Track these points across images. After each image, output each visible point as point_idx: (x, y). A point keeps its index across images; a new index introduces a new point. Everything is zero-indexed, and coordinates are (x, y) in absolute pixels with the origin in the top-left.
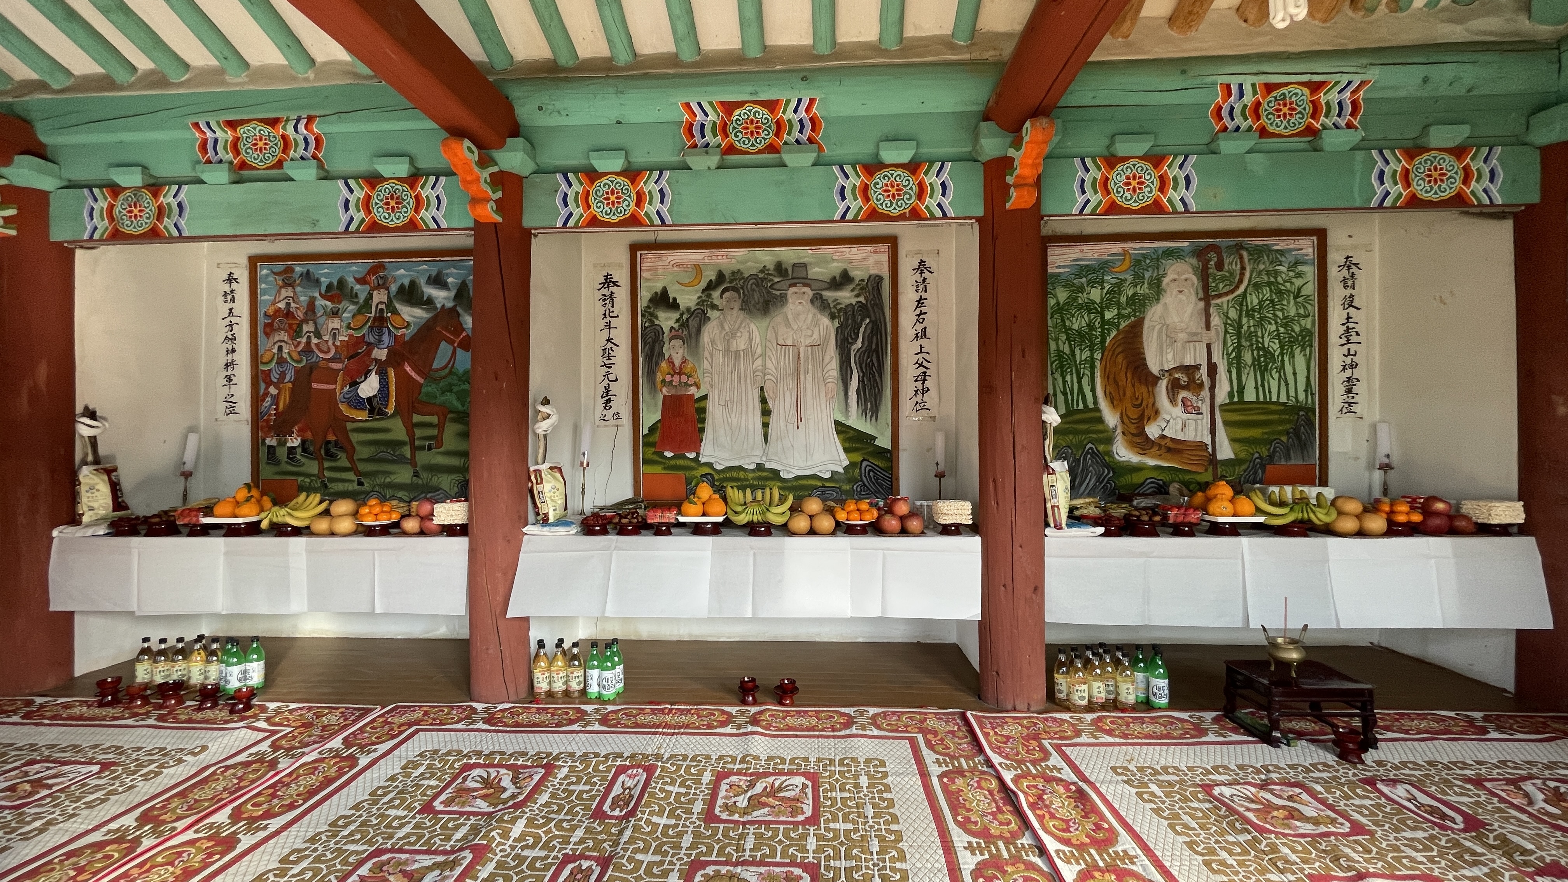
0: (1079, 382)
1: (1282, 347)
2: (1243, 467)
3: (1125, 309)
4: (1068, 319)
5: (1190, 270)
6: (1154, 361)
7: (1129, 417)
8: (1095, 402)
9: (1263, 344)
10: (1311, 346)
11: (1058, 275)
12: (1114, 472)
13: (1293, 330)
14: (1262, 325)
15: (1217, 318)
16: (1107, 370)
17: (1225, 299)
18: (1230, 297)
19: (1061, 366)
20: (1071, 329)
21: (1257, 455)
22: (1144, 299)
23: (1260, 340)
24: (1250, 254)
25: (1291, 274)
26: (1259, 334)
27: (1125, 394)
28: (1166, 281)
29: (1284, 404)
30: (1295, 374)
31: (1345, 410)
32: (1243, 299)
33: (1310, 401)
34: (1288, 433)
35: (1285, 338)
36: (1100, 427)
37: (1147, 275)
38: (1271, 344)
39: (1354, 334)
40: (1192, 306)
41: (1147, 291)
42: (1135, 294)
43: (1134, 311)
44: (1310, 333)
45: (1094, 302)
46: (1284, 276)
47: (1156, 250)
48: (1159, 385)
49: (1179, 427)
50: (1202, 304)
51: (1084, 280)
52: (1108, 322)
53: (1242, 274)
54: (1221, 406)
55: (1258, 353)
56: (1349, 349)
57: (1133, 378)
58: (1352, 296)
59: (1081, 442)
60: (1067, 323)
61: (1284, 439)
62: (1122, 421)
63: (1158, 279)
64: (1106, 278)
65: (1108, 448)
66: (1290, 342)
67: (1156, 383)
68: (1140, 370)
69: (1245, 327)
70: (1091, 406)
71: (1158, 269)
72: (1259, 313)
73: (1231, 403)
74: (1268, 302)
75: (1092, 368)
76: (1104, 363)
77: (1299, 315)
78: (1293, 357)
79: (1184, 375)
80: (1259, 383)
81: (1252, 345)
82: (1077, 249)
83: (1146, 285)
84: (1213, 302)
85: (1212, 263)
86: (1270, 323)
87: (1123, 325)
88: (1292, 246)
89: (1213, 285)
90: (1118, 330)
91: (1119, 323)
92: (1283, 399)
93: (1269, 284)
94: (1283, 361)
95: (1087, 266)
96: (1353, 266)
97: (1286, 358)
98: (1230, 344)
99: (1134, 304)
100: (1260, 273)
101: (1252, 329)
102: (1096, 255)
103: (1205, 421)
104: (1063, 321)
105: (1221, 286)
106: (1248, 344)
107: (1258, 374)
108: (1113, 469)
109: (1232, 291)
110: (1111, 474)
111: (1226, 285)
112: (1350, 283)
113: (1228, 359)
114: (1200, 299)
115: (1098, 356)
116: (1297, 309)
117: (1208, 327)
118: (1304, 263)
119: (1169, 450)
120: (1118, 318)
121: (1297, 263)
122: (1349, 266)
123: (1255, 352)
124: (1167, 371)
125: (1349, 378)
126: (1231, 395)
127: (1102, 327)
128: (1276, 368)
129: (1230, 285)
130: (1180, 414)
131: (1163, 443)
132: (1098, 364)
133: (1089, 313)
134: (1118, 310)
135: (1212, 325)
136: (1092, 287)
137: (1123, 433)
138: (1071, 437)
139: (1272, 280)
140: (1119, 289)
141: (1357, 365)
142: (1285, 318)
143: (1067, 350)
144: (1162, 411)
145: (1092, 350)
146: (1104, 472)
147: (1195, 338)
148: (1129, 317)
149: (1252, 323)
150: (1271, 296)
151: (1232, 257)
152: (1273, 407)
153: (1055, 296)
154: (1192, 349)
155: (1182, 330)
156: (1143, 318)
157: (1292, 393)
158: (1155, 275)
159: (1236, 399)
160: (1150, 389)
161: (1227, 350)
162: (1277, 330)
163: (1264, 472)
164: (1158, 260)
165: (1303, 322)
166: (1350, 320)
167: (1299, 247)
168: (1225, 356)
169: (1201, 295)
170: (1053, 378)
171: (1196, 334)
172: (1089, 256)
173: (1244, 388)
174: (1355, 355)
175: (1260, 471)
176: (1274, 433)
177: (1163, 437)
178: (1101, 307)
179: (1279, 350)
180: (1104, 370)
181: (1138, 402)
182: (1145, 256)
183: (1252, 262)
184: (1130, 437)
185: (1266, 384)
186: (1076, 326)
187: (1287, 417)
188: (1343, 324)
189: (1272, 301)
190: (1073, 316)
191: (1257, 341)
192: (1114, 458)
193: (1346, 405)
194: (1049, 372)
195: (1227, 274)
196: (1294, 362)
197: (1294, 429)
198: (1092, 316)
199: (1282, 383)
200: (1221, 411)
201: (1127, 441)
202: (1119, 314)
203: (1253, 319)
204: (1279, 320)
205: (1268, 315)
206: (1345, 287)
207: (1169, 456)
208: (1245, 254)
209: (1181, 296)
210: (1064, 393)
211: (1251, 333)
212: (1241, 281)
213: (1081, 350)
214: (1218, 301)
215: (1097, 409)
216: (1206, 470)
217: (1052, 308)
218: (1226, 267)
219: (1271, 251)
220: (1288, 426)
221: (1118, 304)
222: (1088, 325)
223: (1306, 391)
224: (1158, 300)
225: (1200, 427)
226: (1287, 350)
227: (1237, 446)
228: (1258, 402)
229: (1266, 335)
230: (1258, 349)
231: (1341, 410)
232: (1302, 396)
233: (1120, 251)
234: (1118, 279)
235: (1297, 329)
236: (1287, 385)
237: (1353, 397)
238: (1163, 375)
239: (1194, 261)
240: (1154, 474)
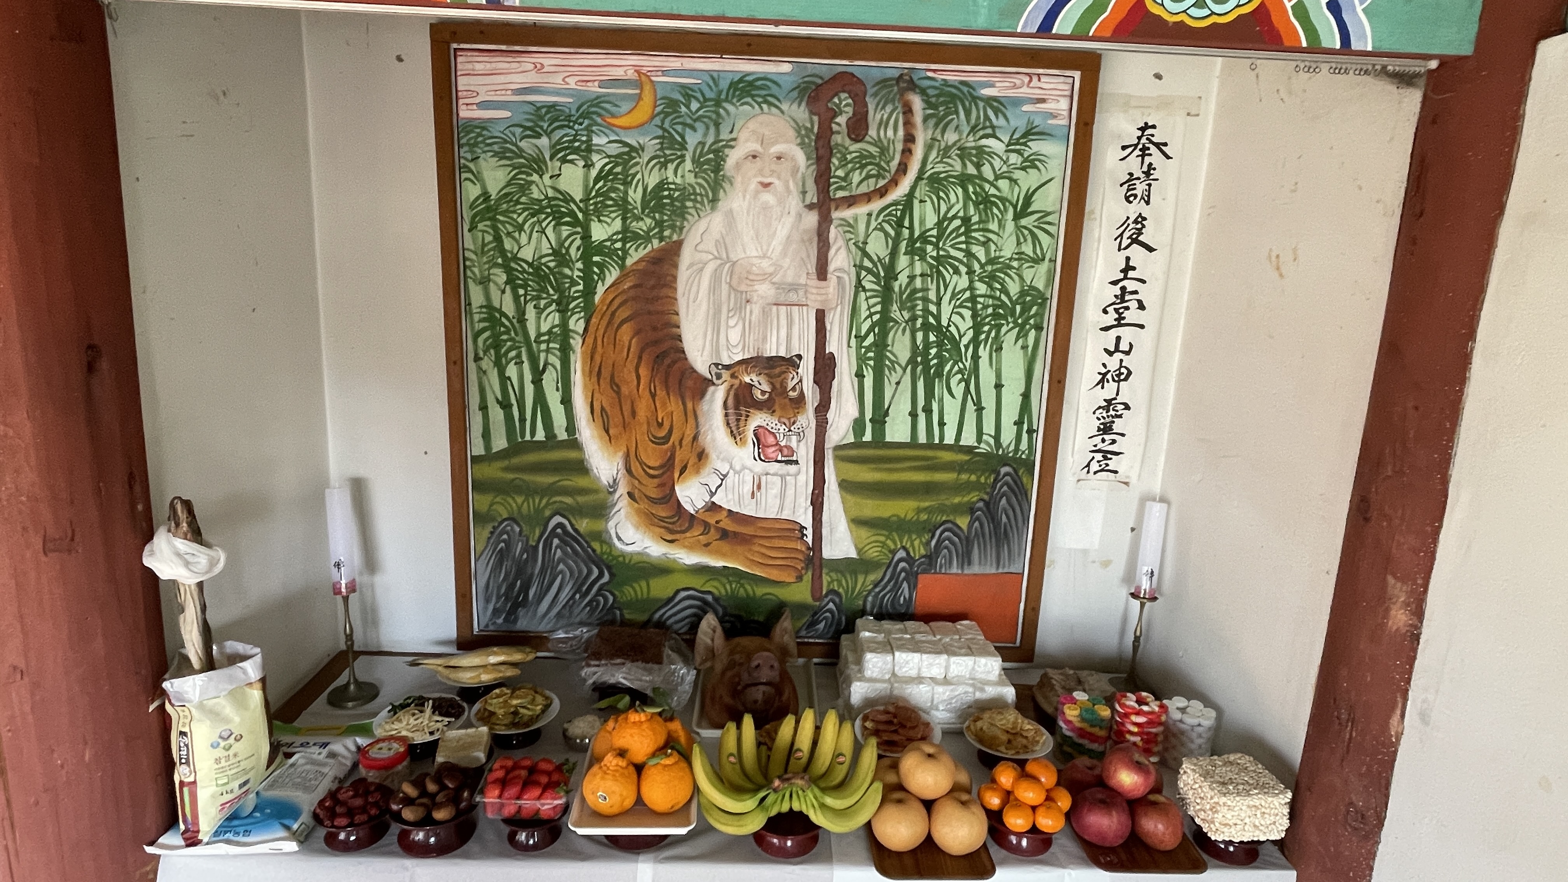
0: (537, 382)
1: (977, 328)
2: (873, 577)
3: (639, 219)
4: (509, 234)
5: (792, 133)
6: (700, 342)
7: (641, 463)
8: (571, 428)
9: (938, 318)
10: (1039, 328)
11: (483, 125)
12: (612, 575)
13: (1005, 291)
14: (939, 273)
15: (843, 253)
16: (598, 358)
17: (861, 210)
18: (877, 205)
19: (496, 345)
20: (515, 258)
21: (901, 554)
22: (683, 198)
23: (933, 308)
24: (929, 104)
25: (1014, 158)
26: (932, 296)
27: (634, 414)
28: (733, 157)
29: (969, 450)
30: (999, 386)
31: (1094, 467)
32: (903, 212)
33: (1024, 445)
34: (972, 510)
35: (985, 307)
36: (581, 482)
37: (692, 139)
38: (956, 318)
39: (1134, 305)
40: (789, 221)
41: (690, 178)
42: (661, 185)
43: (659, 224)
44: (1042, 300)
45: (567, 198)
46: (997, 163)
47: (714, 77)
48: (708, 396)
49: (748, 488)
50: (812, 219)
51: (544, 141)
52: (600, 249)
53: (907, 152)
54: (837, 448)
55: (926, 337)
56: (1118, 339)
57: (652, 380)
58: (1141, 219)
59: (539, 511)
60: (508, 244)
61: (963, 522)
62: (629, 471)
63: (716, 152)
64: (596, 140)
65: (597, 526)
66: (995, 315)
67: (703, 394)
68: (667, 361)
69: (903, 279)
70: (562, 435)
71: (717, 125)
72: (936, 246)
73: (858, 444)
74: (957, 223)
75: (565, 351)
76: (590, 340)
77: (1020, 256)
78: (1000, 349)
79: (762, 379)
80: (921, 402)
81: (914, 319)
82: (527, 63)
83: (688, 165)
84: (836, 215)
85: (842, 120)
86: (957, 271)
87: (635, 255)
88: (1024, 92)
89: (840, 173)
90: (622, 267)
91: (626, 252)
92: (969, 439)
93: (964, 180)
94: (976, 357)
95: (552, 107)
96: (1153, 149)
97: (984, 353)
98: (864, 314)
99: (660, 207)
100: (945, 152)
101: (918, 283)
102: (572, 82)
103: (802, 478)
104: (498, 239)
105: (856, 177)
106: (906, 315)
107: (921, 384)
108: (609, 568)
109: (882, 192)
110: (606, 578)
111: (868, 177)
112: (1140, 188)
113: (859, 347)
114: (810, 207)
115: (577, 324)
116: (1019, 243)
117: (822, 273)
118: (1043, 134)
119: (724, 535)
120: (624, 240)
121: (1031, 133)
122: (1144, 149)
123: (920, 336)
124: (727, 367)
125: (1109, 402)
126: (858, 426)
127: (586, 258)
128: (960, 371)
129: (878, 176)
130: (750, 462)
131: (712, 521)
132: (576, 342)
133: (559, 224)
134: (624, 219)
135: (831, 267)
136: (564, 160)
137: (630, 494)
138: (520, 500)
139: (971, 170)
140: (625, 172)
141: (1130, 373)
142: (991, 261)
143: (509, 308)
144: (713, 456)
145: (563, 310)
146: (590, 572)
147: (793, 297)
148: (648, 239)
149: (918, 268)
150: (965, 207)
151: (889, 108)
152: (947, 456)
153: (478, 177)
154: (783, 322)
155: (766, 277)
156: (679, 244)
157: (989, 427)
158: (710, 140)
159: (868, 437)
160: (690, 405)
161: (859, 329)
162: (971, 288)
163: (913, 587)
164: (718, 103)
165: (1028, 274)
166: (1131, 274)
167: (1037, 93)
168: (853, 341)
169: (812, 196)
170: (480, 368)
171: (793, 288)
172: (557, 81)
173: (886, 414)
174: (1127, 353)
175: (905, 585)
176: (942, 509)
177: (713, 507)
178: (585, 212)
179: (970, 333)
180: (591, 356)
181: (662, 433)
182: (687, 92)
183: (931, 122)
184: (644, 505)
185: (935, 407)
186: (527, 254)
187: (973, 478)
188: (1114, 283)
189: (966, 220)
190: (520, 228)
191: (926, 310)
192: (611, 545)
193: (1099, 456)
194: (471, 356)
195: (873, 150)
196: (999, 362)
197: (987, 504)
198: (565, 231)
199: (970, 407)
200: (837, 458)
201: (639, 512)
202: (625, 229)
203: (923, 259)
204: (976, 267)
205: (953, 253)
206: (1127, 199)
207: (724, 546)
208: (917, 102)
209: (767, 197)
210: (505, 405)
211: (915, 291)
212: (903, 169)
213: (539, 311)
214: (847, 214)
215: (574, 444)
216: (800, 578)
217: (472, 207)
218: (872, 132)
219: (975, 99)
220: (973, 497)
221: (624, 207)
222: (556, 253)
223: (1019, 423)
224: (714, 201)
225: (790, 492)
226: (989, 332)
227: (864, 533)
228: (913, 444)
229: (946, 299)
230: (926, 327)
231: (1088, 465)
232: (1008, 435)
233: (631, 74)
234: (626, 144)
235: (1014, 288)
236: (980, 409)
237: (1114, 442)
238: (719, 376)
239: (801, 113)
240: (697, 582)
